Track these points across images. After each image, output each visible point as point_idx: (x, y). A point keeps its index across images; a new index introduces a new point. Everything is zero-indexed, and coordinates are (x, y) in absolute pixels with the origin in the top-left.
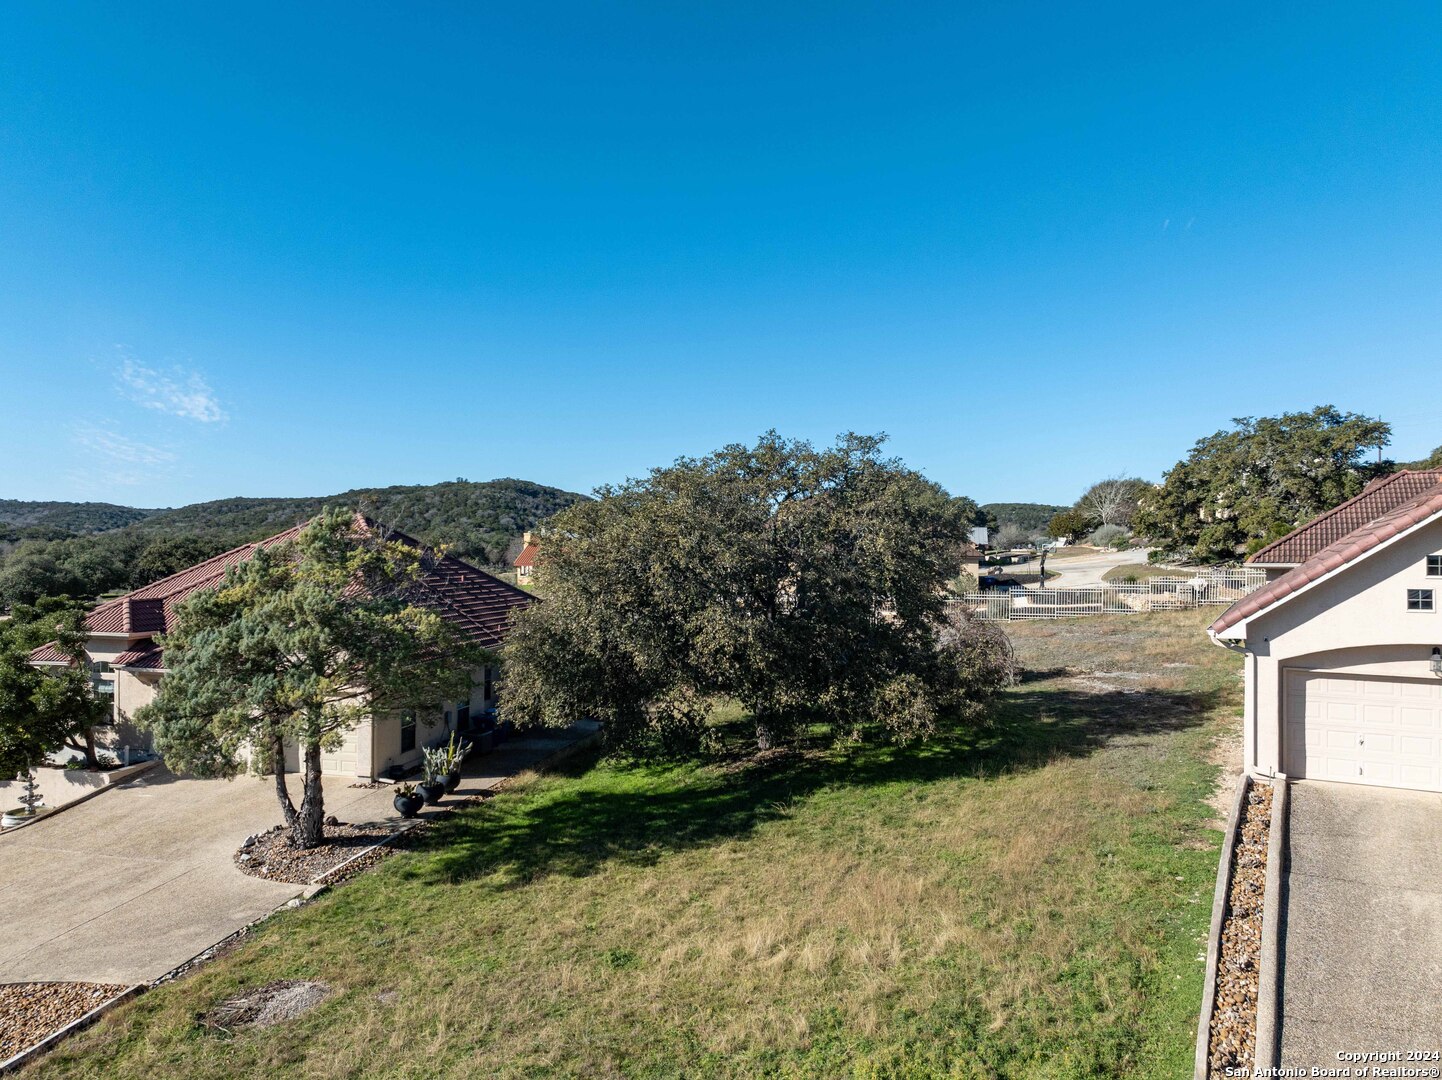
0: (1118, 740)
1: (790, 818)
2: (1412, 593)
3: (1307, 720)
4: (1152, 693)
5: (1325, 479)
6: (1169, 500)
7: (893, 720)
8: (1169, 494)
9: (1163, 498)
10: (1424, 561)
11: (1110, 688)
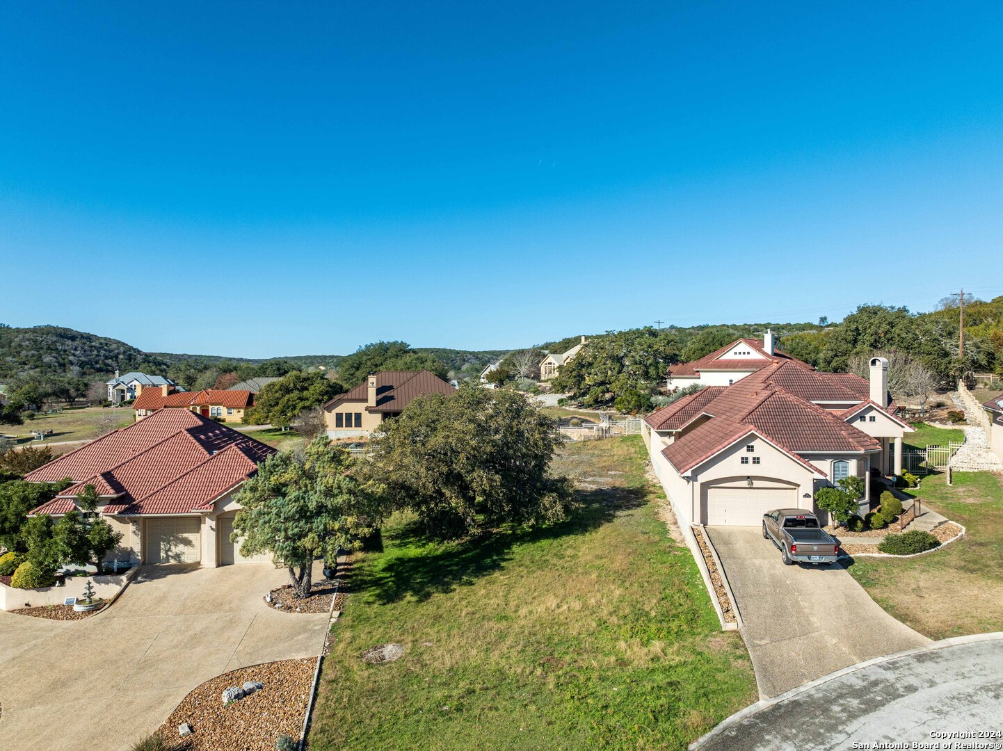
0: (618, 513)
1: (512, 559)
2: (743, 458)
3: (708, 504)
4: (615, 489)
5: (650, 365)
6: (574, 374)
7: (549, 513)
8: (574, 370)
9: (571, 372)
10: (745, 448)
11: (594, 487)
